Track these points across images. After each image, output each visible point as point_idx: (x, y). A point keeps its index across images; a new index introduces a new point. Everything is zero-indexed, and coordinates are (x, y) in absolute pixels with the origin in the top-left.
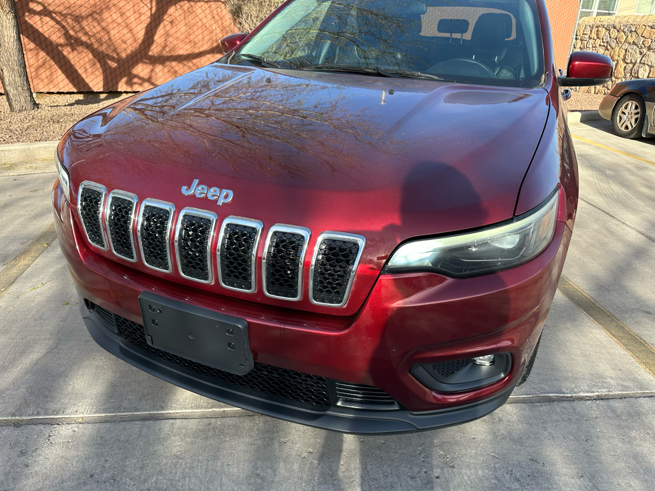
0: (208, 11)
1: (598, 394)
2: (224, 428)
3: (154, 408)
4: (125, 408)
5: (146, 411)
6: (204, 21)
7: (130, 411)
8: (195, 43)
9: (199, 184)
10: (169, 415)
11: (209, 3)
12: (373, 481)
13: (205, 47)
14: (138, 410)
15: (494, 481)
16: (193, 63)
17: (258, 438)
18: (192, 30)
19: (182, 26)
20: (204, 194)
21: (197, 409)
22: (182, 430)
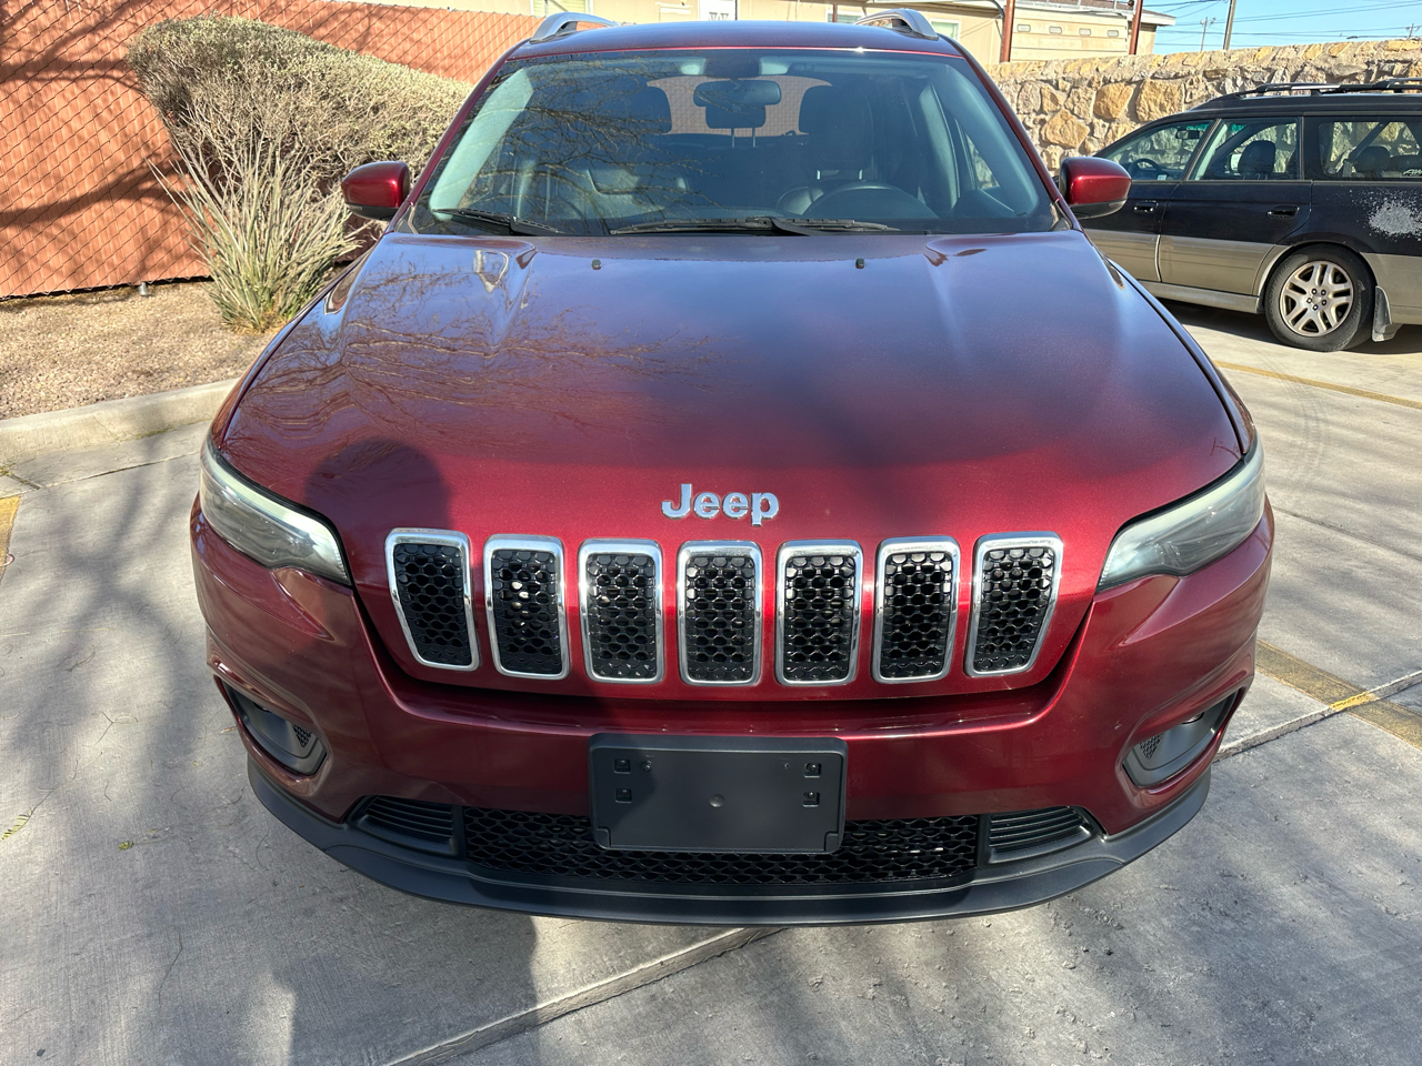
0: (80, 103)
1: (1242, 740)
2: (687, 995)
3: (515, 1006)
4: (450, 1026)
5: (502, 1017)
6: (75, 124)
7: (467, 1029)
8: (59, 179)
9: (696, 492)
10: (555, 1008)
11: (81, 83)
12: (1017, 997)
13: (87, 187)
14: (481, 1021)
15: (1195, 928)
16: (59, 226)
17: (765, 992)
18: (47, 148)
19: (19, 139)
20: (716, 508)
21: (606, 977)
22: (606, 1027)
